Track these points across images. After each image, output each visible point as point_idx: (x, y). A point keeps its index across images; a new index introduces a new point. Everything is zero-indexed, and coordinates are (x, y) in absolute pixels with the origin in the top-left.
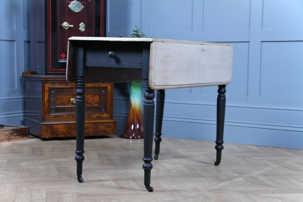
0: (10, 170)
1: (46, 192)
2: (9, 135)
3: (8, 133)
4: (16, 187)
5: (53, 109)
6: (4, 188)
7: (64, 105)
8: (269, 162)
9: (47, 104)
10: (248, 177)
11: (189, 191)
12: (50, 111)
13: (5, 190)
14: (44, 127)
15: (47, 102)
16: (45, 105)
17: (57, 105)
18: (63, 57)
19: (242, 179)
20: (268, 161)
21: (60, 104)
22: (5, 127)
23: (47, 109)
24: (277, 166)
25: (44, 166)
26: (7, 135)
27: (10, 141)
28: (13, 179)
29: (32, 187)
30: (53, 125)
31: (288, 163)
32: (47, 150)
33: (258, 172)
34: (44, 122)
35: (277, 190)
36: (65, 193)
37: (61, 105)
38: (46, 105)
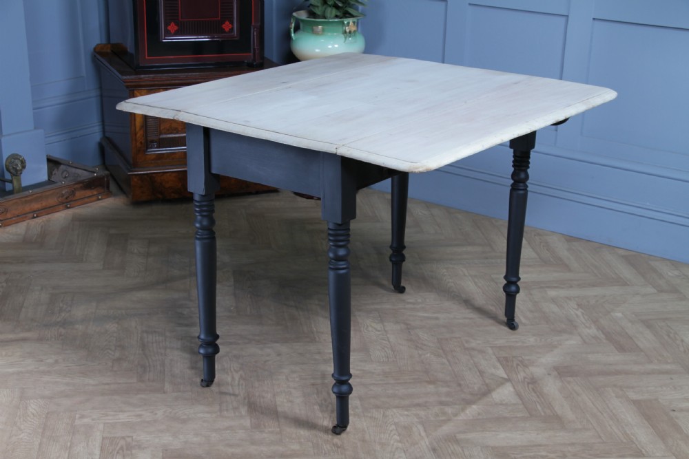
0: (48, 340)
1: (103, 438)
2: (65, 197)
3: (64, 192)
4: (48, 413)
5: (152, 141)
6: (22, 420)
7: (177, 133)
8: (579, 313)
9: (140, 134)
10: (525, 378)
11: (393, 445)
12: (148, 144)
13: (22, 427)
14: (136, 180)
15: (140, 129)
16: (136, 134)
17: (161, 134)
18: (173, 32)
19: (512, 389)
20: (579, 306)
21: (168, 130)
22: (62, 167)
23: (141, 143)
24: (593, 331)
25: (116, 326)
26: (63, 195)
27: (69, 208)
28: (46, 378)
29: (77, 416)
30: (154, 175)
31: (619, 315)
32: (136, 251)
33: (549, 359)
34: (136, 169)
35: (573, 444)
36: (140, 447)
37: (171, 133)
38: (138, 135)
